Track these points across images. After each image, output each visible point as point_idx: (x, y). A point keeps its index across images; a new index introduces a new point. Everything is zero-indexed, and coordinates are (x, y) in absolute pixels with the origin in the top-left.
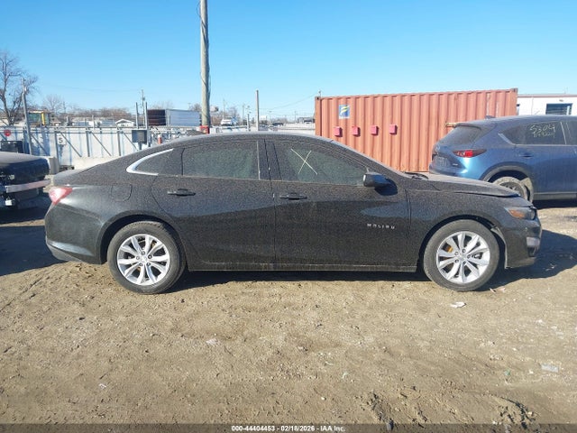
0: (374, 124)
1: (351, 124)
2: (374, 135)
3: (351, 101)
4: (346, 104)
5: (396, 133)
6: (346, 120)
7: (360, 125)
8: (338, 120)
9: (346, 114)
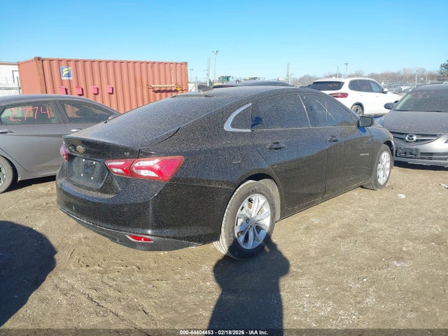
0: (94, 85)
1: (74, 85)
2: (95, 94)
3: (72, 63)
4: (68, 66)
5: (113, 93)
6: (69, 80)
7: (83, 86)
8: (62, 81)
9: (69, 75)
